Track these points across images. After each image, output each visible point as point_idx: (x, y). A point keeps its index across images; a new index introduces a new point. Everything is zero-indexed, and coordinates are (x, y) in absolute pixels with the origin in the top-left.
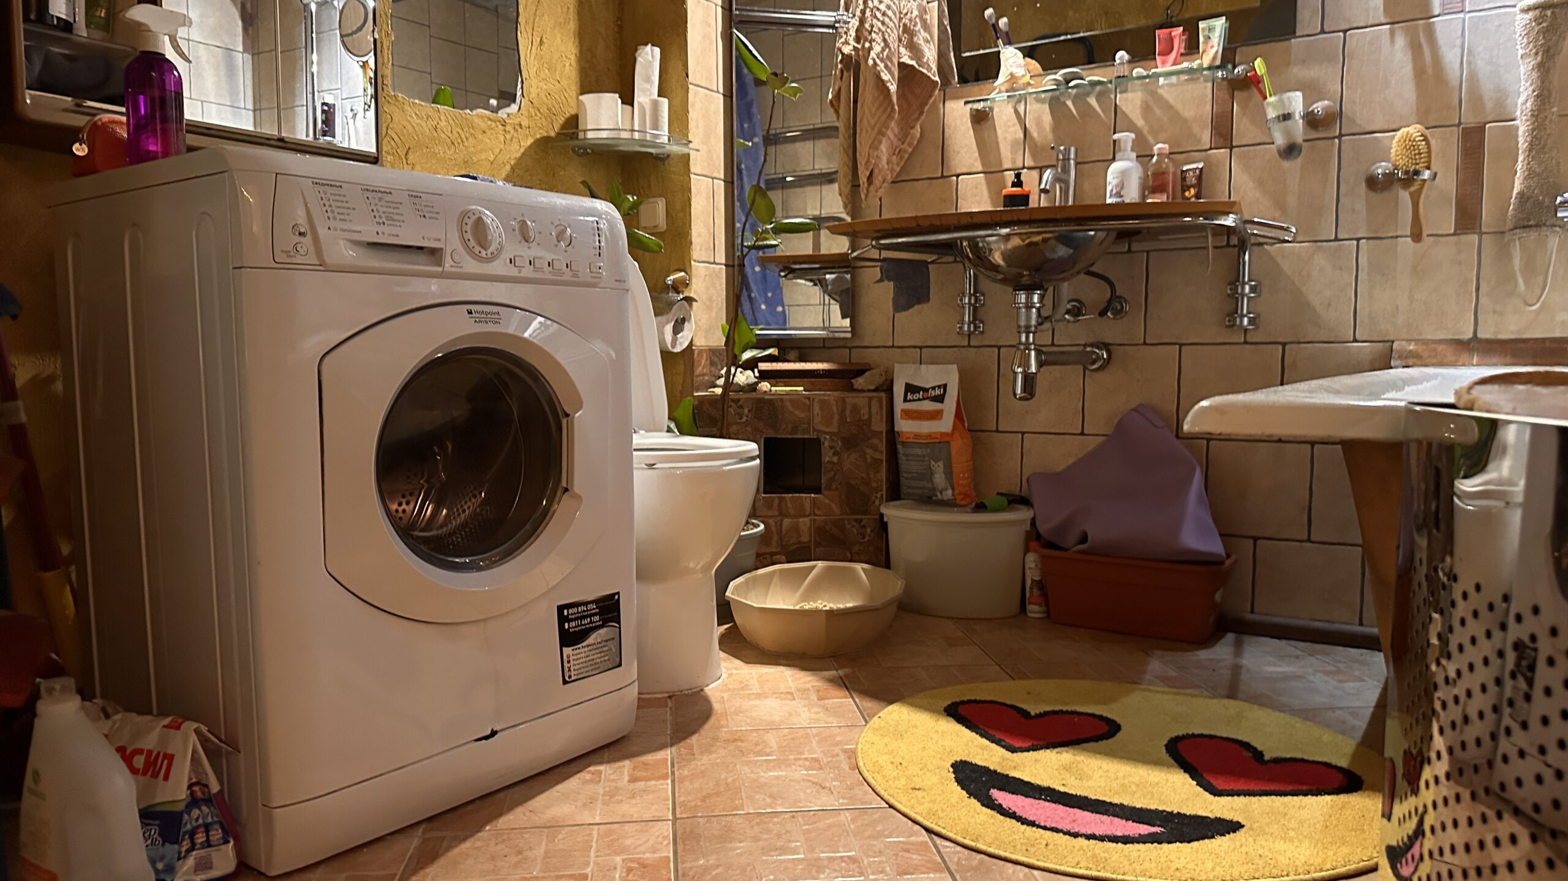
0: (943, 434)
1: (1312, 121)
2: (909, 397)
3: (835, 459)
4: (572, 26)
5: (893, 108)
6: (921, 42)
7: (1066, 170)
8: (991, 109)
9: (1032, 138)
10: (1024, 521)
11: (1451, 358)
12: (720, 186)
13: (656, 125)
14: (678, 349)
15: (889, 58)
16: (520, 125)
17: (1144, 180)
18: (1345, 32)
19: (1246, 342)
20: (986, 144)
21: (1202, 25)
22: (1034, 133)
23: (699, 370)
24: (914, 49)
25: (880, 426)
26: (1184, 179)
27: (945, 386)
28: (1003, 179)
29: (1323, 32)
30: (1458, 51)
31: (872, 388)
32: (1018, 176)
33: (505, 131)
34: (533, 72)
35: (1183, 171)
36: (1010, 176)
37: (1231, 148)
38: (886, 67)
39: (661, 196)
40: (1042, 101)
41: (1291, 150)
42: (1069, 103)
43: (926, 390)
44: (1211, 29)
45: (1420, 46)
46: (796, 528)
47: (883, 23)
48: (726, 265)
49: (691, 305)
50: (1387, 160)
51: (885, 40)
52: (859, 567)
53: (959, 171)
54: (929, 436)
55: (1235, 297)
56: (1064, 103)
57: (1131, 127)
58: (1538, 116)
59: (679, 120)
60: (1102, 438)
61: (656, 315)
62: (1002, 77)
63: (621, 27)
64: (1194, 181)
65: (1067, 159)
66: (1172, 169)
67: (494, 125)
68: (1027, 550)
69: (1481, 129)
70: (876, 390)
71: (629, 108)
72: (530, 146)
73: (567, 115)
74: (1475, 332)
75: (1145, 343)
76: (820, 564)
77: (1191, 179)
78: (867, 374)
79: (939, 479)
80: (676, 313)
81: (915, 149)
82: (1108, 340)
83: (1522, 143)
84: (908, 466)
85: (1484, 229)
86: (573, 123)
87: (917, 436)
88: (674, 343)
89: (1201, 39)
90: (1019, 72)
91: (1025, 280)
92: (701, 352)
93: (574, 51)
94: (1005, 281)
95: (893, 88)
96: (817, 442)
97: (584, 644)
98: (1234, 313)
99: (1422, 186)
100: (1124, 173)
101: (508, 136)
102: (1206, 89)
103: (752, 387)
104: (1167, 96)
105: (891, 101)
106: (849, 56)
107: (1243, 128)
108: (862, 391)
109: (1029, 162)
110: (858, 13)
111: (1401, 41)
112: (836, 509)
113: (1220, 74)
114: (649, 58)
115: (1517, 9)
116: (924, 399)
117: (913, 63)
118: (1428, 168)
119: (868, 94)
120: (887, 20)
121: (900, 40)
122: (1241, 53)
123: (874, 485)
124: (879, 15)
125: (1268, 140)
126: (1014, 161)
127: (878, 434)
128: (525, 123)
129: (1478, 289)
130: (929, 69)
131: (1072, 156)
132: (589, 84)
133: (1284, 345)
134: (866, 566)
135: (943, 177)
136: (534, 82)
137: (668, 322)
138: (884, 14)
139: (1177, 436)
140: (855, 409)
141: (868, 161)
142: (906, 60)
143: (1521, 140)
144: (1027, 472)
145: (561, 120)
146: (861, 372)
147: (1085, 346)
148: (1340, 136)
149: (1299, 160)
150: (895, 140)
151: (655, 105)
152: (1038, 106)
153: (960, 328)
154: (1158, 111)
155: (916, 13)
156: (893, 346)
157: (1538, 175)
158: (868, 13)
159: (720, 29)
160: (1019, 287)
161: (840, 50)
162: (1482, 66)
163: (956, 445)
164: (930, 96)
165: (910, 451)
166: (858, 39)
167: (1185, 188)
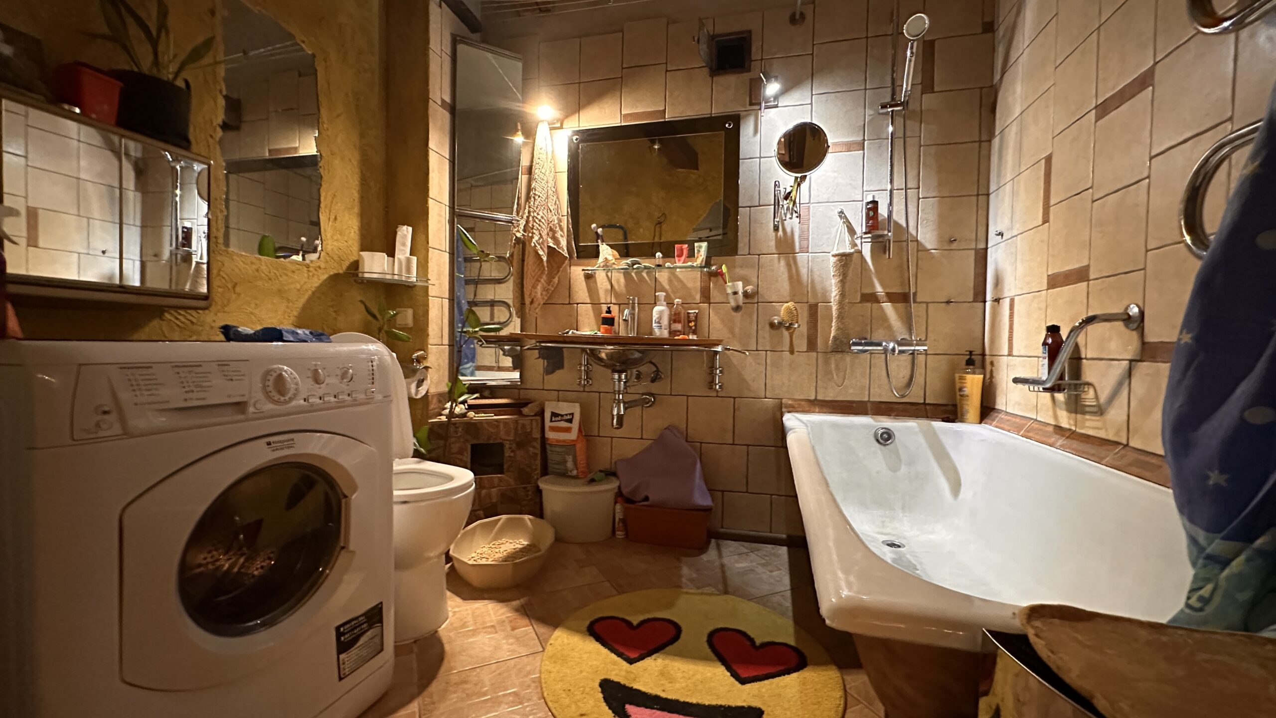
0: (573, 441)
1: (746, 295)
2: (553, 419)
3: (512, 454)
4: (357, 210)
5: (544, 269)
6: (559, 236)
7: (633, 308)
8: (595, 273)
9: (615, 289)
10: (614, 489)
11: (807, 409)
12: (446, 303)
13: (409, 270)
14: (419, 396)
15: (542, 243)
16: (320, 267)
17: (670, 315)
18: (759, 255)
19: (717, 396)
20: (592, 290)
21: (696, 244)
22: (616, 287)
23: (432, 407)
24: (555, 239)
25: (537, 435)
26: (689, 317)
27: (572, 414)
28: (600, 309)
29: (749, 254)
30: (806, 269)
31: (533, 414)
32: (609, 308)
33: (309, 271)
34: (329, 235)
35: (689, 313)
36: (604, 308)
37: (710, 303)
38: (541, 248)
39: (411, 307)
40: (620, 273)
41: (737, 308)
42: (633, 274)
43: (562, 416)
44: (700, 247)
45: (790, 266)
46: (489, 495)
47: (539, 225)
48: (449, 345)
49: (427, 370)
50: (779, 316)
51: (540, 234)
52: (527, 517)
53: (578, 302)
54: (564, 441)
55: (712, 374)
56: (631, 274)
57: (663, 289)
58: (841, 303)
59: (423, 266)
60: (650, 442)
61: (406, 377)
62: (601, 259)
63: (387, 212)
64: (694, 318)
65: (634, 303)
66: (683, 311)
67: (301, 267)
68: (616, 503)
69: (816, 305)
70: (535, 415)
71: (391, 259)
72: (326, 280)
73: (352, 260)
74: (816, 396)
75: (671, 395)
76: (504, 517)
77: (692, 317)
78: (530, 406)
79: (570, 465)
80: (418, 376)
81: (555, 288)
82: (654, 392)
83: (835, 313)
84: (552, 457)
85: (819, 350)
86: (355, 266)
87: (558, 441)
88: (417, 392)
89: (696, 251)
90: (610, 258)
91: (618, 368)
92: (433, 396)
93: (357, 224)
94: (606, 366)
95: (545, 259)
96: (501, 445)
97: (356, 647)
98: (712, 383)
99: (794, 331)
100: (661, 313)
101: (311, 274)
102: (698, 274)
103: (464, 415)
104: (681, 276)
105: (543, 265)
106: (520, 239)
107: (715, 295)
108: (528, 416)
109: (614, 301)
110: (525, 217)
111: (783, 263)
112: (512, 482)
113: (705, 269)
114: (405, 233)
115: (830, 254)
116: (561, 420)
117: (555, 247)
118: (797, 322)
119: (530, 260)
120: (541, 224)
121: (548, 235)
122: (714, 260)
123: (534, 467)
124: (537, 220)
125: (724, 300)
126: (606, 299)
127: (535, 439)
128: (323, 266)
129: (817, 377)
130: (563, 250)
131: (636, 302)
132: (367, 245)
133: (734, 398)
134: (530, 517)
135: (569, 304)
136: (330, 242)
137: (413, 382)
138: (540, 221)
139: (687, 441)
140: (524, 426)
141: (530, 294)
142: (551, 245)
143: (834, 314)
144: (615, 458)
145: (347, 264)
146: (525, 405)
147: (643, 394)
148: (758, 302)
149: (740, 313)
150: (545, 285)
151: (408, 261)
152: (617, 274)
153: (580, 382)
154: (676, 283)
155: (556, 222)
156: (543, 389)
157: (841, 329)
158: (531, 219)
159: (447, 218)
160: (614, 371)
161: (515, 234)
162: (817, 278)
163: (578, 446)
164: (563, 263)
165: (553, 449)
166: (525, 231)
167: (690, 322)
